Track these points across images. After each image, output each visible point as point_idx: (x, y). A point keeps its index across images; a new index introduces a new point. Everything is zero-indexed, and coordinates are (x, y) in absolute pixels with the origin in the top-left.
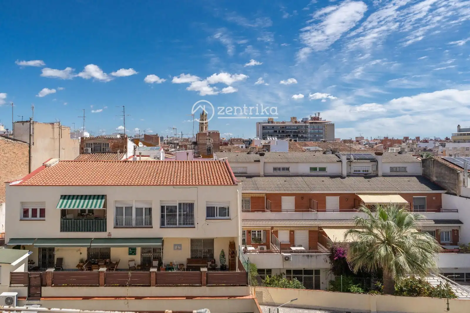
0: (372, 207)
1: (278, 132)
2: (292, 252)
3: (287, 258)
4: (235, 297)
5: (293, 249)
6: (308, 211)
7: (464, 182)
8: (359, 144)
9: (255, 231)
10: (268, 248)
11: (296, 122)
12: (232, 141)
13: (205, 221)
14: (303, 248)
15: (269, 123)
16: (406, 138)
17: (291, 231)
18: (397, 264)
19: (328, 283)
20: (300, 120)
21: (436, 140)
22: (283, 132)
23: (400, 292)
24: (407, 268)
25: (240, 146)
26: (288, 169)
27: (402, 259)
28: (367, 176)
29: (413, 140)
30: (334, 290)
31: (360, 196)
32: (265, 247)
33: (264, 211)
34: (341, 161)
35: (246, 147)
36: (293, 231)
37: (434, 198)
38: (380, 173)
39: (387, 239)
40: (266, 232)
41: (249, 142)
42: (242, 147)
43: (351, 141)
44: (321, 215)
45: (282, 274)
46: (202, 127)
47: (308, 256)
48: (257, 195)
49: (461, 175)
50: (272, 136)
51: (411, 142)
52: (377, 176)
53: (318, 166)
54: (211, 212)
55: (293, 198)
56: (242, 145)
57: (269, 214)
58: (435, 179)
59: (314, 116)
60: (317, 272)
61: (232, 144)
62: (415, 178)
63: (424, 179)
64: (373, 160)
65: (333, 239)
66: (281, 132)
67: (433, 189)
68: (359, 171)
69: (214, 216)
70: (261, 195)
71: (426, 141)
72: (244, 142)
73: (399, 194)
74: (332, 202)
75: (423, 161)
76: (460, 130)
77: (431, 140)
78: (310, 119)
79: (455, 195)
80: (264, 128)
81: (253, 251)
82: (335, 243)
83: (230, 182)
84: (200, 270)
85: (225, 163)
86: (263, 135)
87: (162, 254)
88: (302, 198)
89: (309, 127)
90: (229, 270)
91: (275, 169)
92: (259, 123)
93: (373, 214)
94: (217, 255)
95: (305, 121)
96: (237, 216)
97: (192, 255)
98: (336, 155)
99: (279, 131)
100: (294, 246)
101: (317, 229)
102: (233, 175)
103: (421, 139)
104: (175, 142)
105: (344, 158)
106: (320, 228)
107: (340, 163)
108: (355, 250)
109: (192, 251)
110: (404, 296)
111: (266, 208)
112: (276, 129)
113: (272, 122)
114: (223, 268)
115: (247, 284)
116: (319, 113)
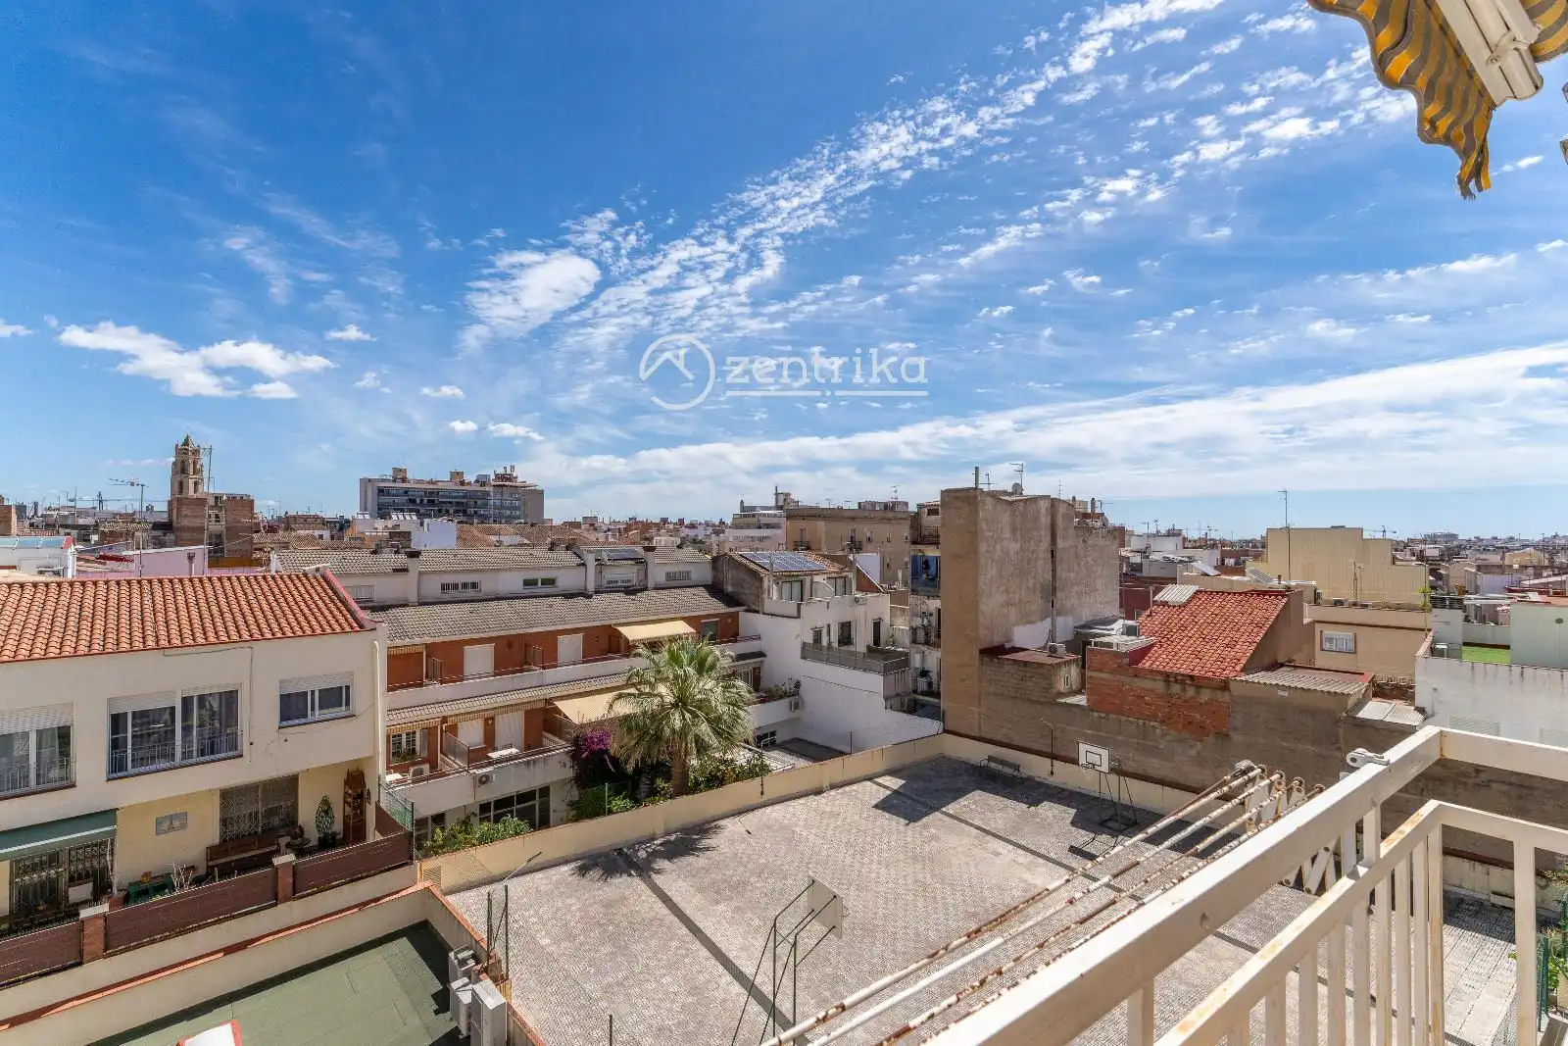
0: (654, 645)
1: (418, 501)
2: (490, 764)
3: (484, 779)
4: (379, 899)
5: (494, 755)
6: (522, 671)
7: (769, 591)
8: (595, 529)
9: (400, 735)
10: (434, 766)
11: (462, 483)
12: (289, 522)
13: (276, 735)
14: (514, 751)
15: (394, 481)
16: (665, 521)
17: (486, 720)
18: (698, 740)
19: (565, 807)
20: (470, 478)
21: (707, 524)
22: (431, 502)
23: (695, 789)
24: (714, 741)
25: (317, 533)
26: (474, 585)
27: (704, 728)
28: (630, 591)
29: (675, 524)
30: (577, 819)
31: (620, 629)
32: (426, 767)
33: (421, 685)
34: (583, 564)
35: (332, 538)
36: (493, 719)
37: (729, 621)
38: (651, 584)
39: (681, 700)
40: (429, 732)
41: (342, 526)
42: (321, 537)
43: (577, 525)
44: (551, 675)
45: (468, 817)
46: (181, 484)
47: (528, 763)
48: (405, 651)
49: (766, 580)
50: (402, 511)
51: (672, 527)
52: (646, 589)
53: (540, 575)
54: (292, 708)
55: (489, 648)
56: (321, 532)
57: (435, 690)
58: (730, 589)
59: (501, 471)
60: (545, 791)
61: (288, 528)
62: (702, 589)
63: (715, 589)
64: (639, 561)
65: (576, 719)
66: (425, 502)
67: (729, 605)
68: (617, 582)
69: (306, 716)
70: (413, 650)
71: (692, 526)
72: (325, 523)
73: (683, 619)
74: (569, 646)
75: (714, 560)
76: (743, 508)
77: (700, 524)
78: (493, 477)
79: (758, 612)
80: (381, 491)
81: (398, 782)
82: (582, 726)
83: (350, 624)
84: (272, 863)
85: (323, 577)
86: (379, 509)
87: (108, 858)
88: (510, 645)
89: (492, 494)
90: (344, 842)
91: (444, 587)
92: (369, 480)
93: (656, 657)
94: (307, 813)
95: (482, 481)
96: (374, 705)
97: (223, 834)
98: (575, 553)
99: (422, 501)
100: (495, 749)
101: (541, 705)
102: (355, 607)
103: (686, 522)
104: (81, 521)
105: (590, 560)
106: (549, 701)
107: (582, 569)
108: (630, 730)
109: (224, 822)
110: (701, 791)
111: (427, 677)
112: (412, 495)
113: (404, 480)
114: (327, 842)
115: (411, 858)
116: (512, 467)
